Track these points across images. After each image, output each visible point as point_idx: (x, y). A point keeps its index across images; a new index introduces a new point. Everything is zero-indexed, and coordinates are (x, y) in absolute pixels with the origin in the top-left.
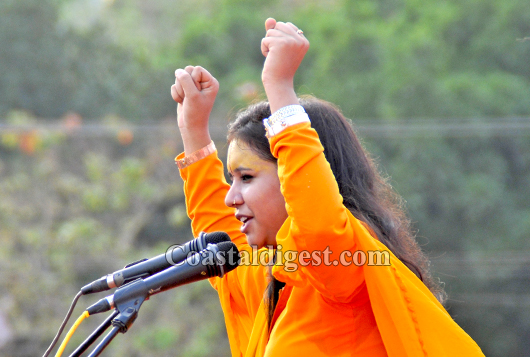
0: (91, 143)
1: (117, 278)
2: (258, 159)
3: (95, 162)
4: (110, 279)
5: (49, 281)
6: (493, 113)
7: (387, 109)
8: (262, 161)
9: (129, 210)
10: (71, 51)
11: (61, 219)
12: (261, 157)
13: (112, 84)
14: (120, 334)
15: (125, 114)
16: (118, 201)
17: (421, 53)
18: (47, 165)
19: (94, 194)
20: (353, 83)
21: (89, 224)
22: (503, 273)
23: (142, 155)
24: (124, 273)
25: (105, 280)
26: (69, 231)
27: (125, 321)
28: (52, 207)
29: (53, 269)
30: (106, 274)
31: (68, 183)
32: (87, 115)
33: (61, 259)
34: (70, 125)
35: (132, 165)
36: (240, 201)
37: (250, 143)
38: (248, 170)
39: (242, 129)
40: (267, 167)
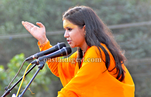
1: (35, 56)
2: (72, 24)
4: (33, 56)
8: (74, 25)
12: (73, 24)
14: (40, 70)
24: (37, 55)
25: (32, 57)
27: (42, 66)
30: (32, 55)
36: (69, 36)
37: (70, 21)
38: (70, 27)
39: (67, 17)
40: (75, 27)
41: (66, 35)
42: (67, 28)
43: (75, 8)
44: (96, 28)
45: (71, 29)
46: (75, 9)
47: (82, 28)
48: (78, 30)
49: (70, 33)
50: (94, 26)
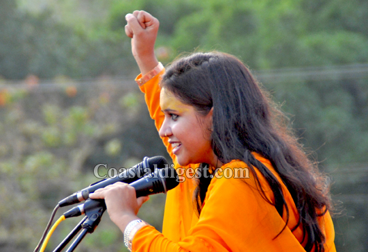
0: (47, 96)
1: (84, 193)
3: (50, 111)
4: (79, 195)
5: (20, 199)
6: (340, 61)
7: (262, 62)
9: (77, 145)
10: (28, 30)
11: (27, 154)
12: (182, 102)
13: (60, 52)
15: (70, 74)
16: (69, 138)
17: (286, 20)
18: (14, 114)
19: (50, 134)
20: (237, 44)
21: (47, 157)
22: (353, 179)
23: (84, 103)
25: (76, 196)
26: (32, 163)
28: (19, 145)
29: (23, 190)
30: (77, 191)
31: (31, 127)
32: (42, 76)
33: (28, 183)
34: (30, 84)
35: (78, 111)
36: (170, 134)
37: (174, 91)
38: (174, 111)
39: (168, 80)
40: (187, 110)
41: (165, 129)
42: (167, 111)
43: (194, 55)
44: (243, 117)
45: (178, 116)
46: (191, 60)
47: (205, 114)
48: (195, 118)
49: (175, 126)
50: (238, 110)
